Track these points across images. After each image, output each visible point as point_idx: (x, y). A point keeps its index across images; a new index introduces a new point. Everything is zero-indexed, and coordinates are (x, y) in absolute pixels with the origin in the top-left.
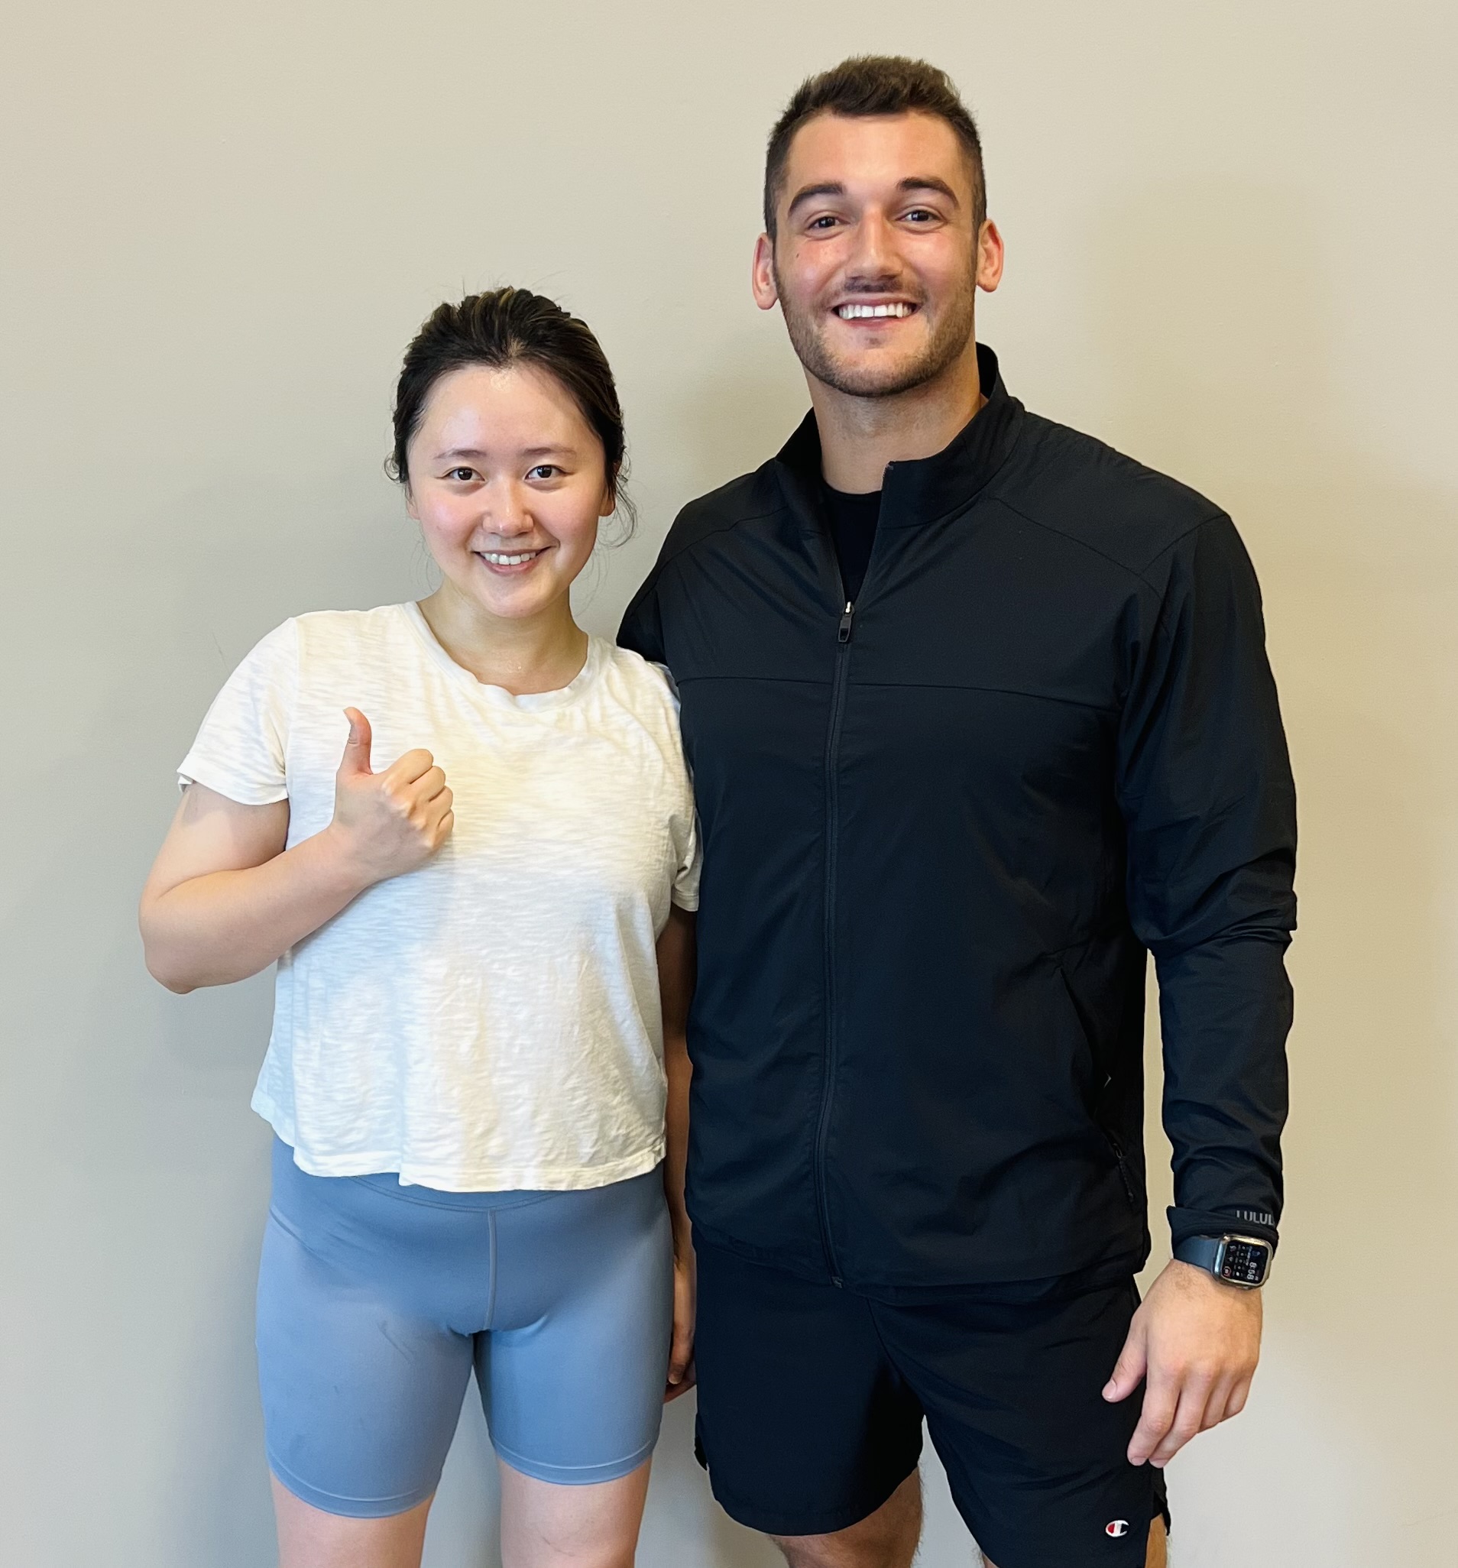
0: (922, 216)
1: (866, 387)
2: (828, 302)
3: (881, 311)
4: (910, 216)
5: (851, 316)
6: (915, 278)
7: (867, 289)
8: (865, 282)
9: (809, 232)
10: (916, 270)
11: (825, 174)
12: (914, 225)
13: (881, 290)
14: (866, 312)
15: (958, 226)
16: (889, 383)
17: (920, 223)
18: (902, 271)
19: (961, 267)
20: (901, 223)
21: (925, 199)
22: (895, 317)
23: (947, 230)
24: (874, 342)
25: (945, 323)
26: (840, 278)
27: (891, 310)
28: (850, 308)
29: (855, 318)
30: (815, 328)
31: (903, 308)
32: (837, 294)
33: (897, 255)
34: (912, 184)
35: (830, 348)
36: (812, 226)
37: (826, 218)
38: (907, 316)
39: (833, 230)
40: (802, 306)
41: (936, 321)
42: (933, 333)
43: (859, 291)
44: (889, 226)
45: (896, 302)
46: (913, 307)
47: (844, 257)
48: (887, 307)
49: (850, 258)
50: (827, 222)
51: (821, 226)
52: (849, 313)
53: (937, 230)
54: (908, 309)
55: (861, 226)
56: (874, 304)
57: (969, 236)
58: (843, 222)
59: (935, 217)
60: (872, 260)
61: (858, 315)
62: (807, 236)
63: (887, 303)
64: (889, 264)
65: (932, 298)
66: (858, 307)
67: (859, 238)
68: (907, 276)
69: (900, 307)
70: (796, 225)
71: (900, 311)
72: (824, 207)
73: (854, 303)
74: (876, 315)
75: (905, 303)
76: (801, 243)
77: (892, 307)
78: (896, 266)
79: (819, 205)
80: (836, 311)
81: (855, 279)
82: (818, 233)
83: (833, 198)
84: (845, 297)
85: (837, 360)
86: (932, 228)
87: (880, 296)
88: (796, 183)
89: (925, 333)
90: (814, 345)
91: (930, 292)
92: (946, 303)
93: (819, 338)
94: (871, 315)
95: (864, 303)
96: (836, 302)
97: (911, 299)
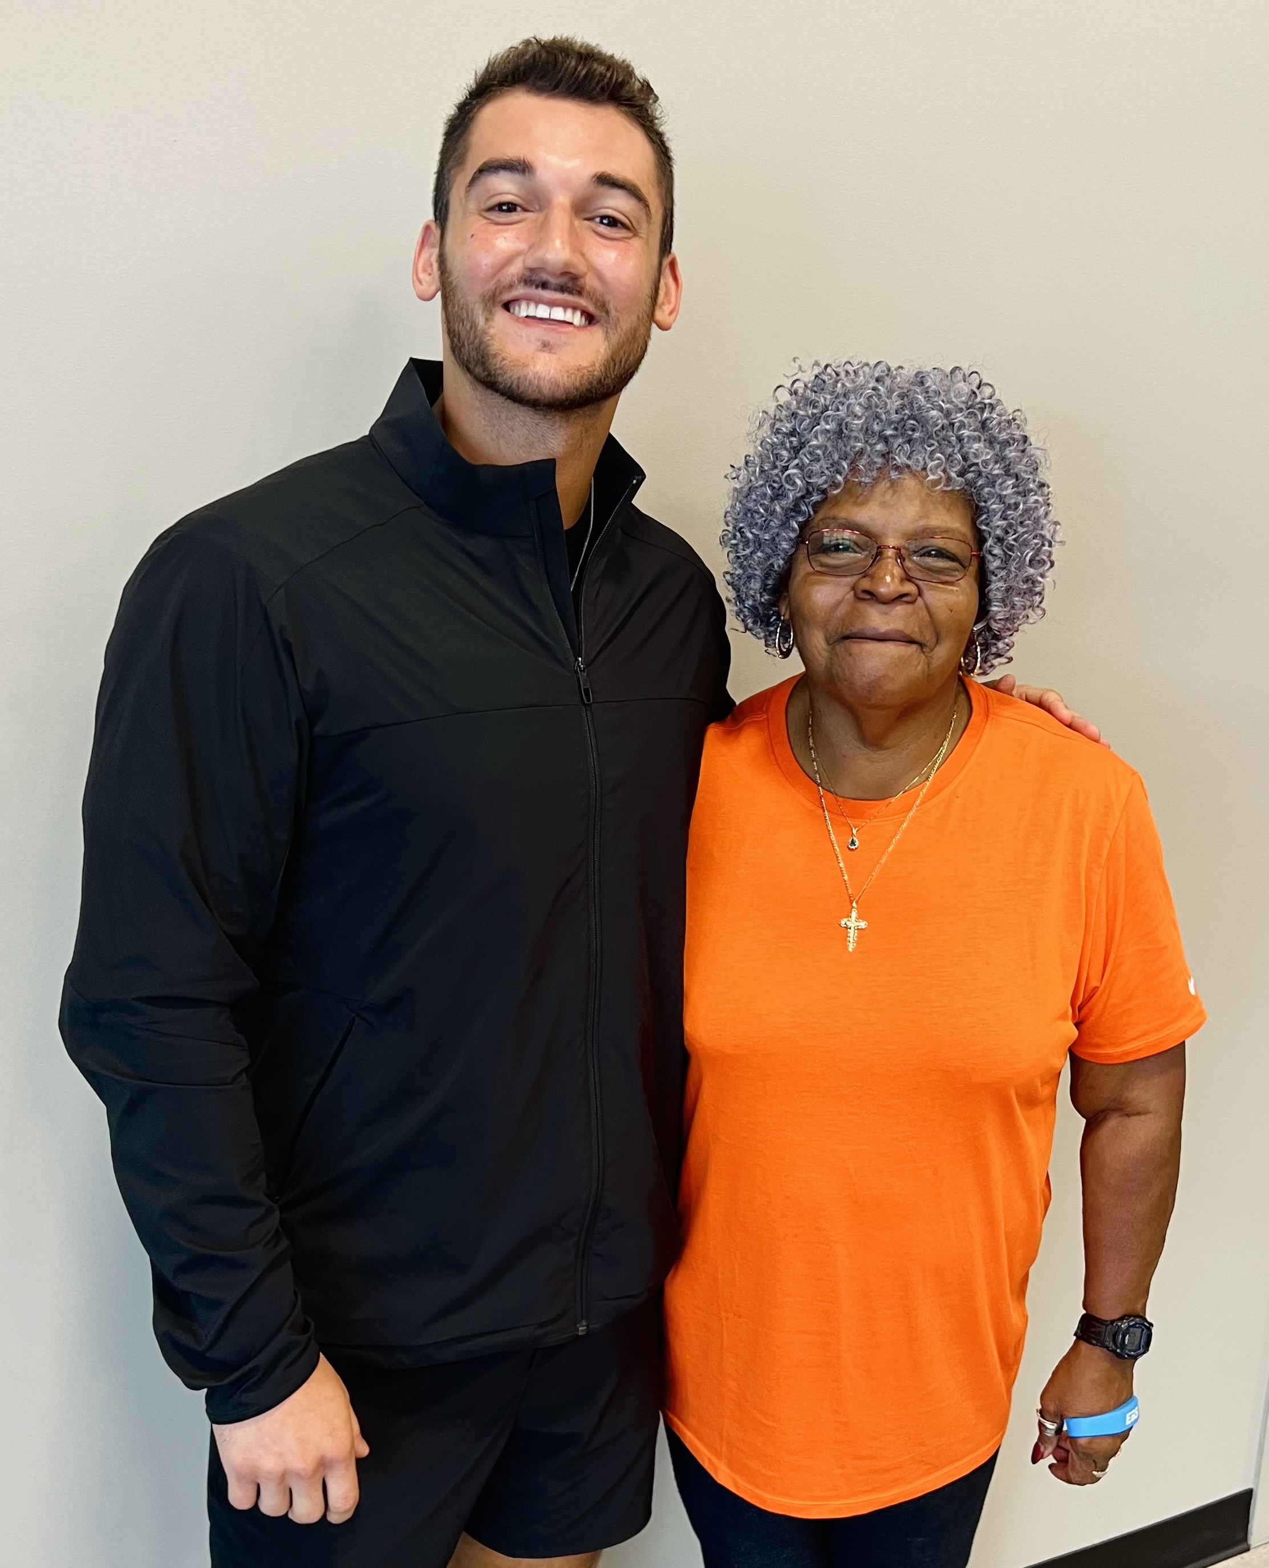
3: (558, 314)
5: (524, 314)
6: (596, 285)
7: (544, 285)
9: (486, 214)
10: (598, 275)
14: (543, 311)
17: (609, 228)
18: (583, 276)
26: (516, 269)
27: (568, 316)
28: (524, 305)
29: (527, 317)
30: (481, 321)
31: (582, 315)
32: (511, 286)
35: (495, 347)
36: (491, 209)
40: (471, 296)
41: (615, 338)
43: (537, 287)
45: (575, 308)
48: (565, 312)
50: (510, 208)
53: (626, 240)
54: (586, 319)
56: (552, 304)
59: (624, 226)
61: (531, 314)
62: (485, 218)
63: (565, 306)
66: (532, 306)
69: (578, 314)
71: (577, 319)
74: (552, 317)
75: (584, 312)
76: (477, 224)
82: (495, 216)
83: (517, 177)
84: (520, 291)
85: (504, 359)
86: (623, 235)
87: (558, 296)
88: (477, 156)
89: (602, 351)
90: (477, 341)
91: (611, 306)
92: (627, 322)
93: (484, 332)
94: (546, 316)
95: (538, 302)
96: (507, 297)
97: (591, 309)
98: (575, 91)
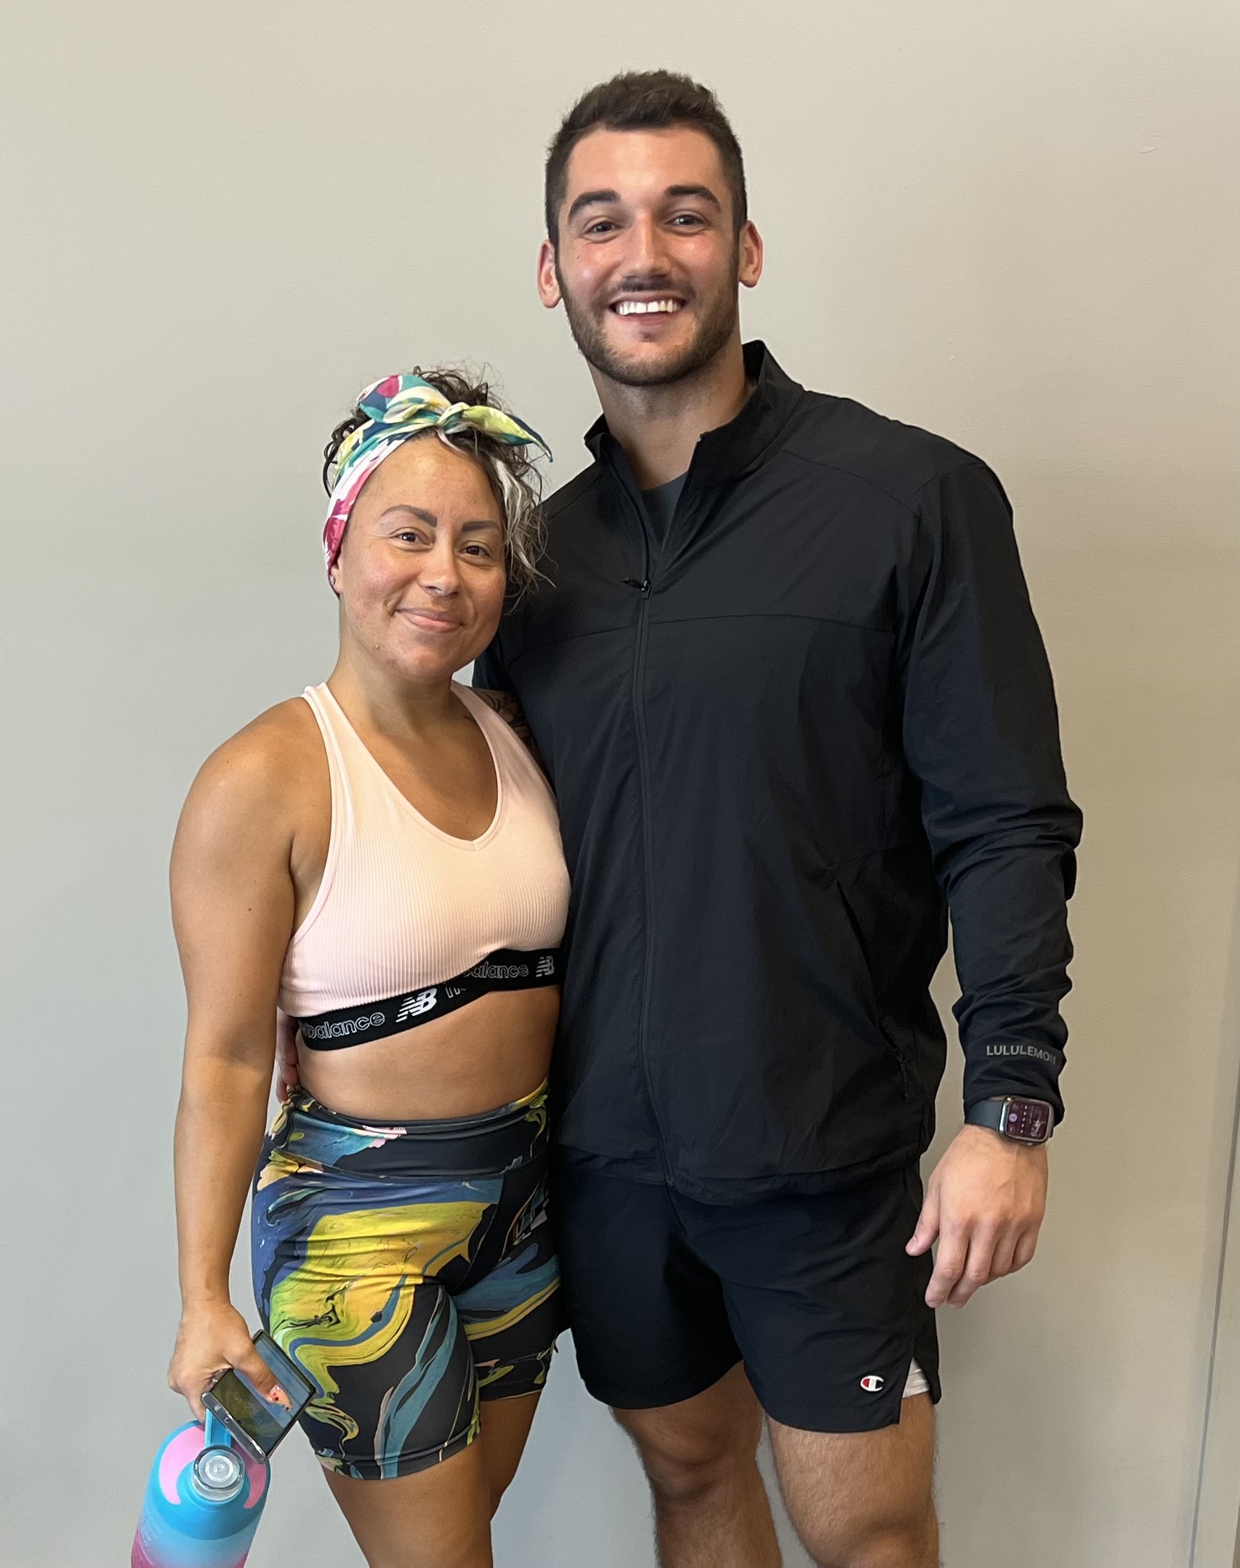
0: (689, 220)
2: (608, 300)
4: (677, 220)
8: (637, 280)
11: (600, 184)
13: (652, 288)
15: (718, 228)
16: (661, 372)
19: (723, 263)
20: (667, 226)
22: (666, 312)
25: (713, 318)
34: (678, 191)
38: (678, 313)
42: (700, 326)
44: (659, 231)
46: (682, 303)
47: (620, 257)
49: (625, 258)
55: (634, 232)
57: (730, 236)
60: (642, 262)
64: (658, 264)
65: (698, 296)
67: (632, 240)
72: (599, 213)
77: (663, 303)
78: (665, 265)
79: (595, 211)
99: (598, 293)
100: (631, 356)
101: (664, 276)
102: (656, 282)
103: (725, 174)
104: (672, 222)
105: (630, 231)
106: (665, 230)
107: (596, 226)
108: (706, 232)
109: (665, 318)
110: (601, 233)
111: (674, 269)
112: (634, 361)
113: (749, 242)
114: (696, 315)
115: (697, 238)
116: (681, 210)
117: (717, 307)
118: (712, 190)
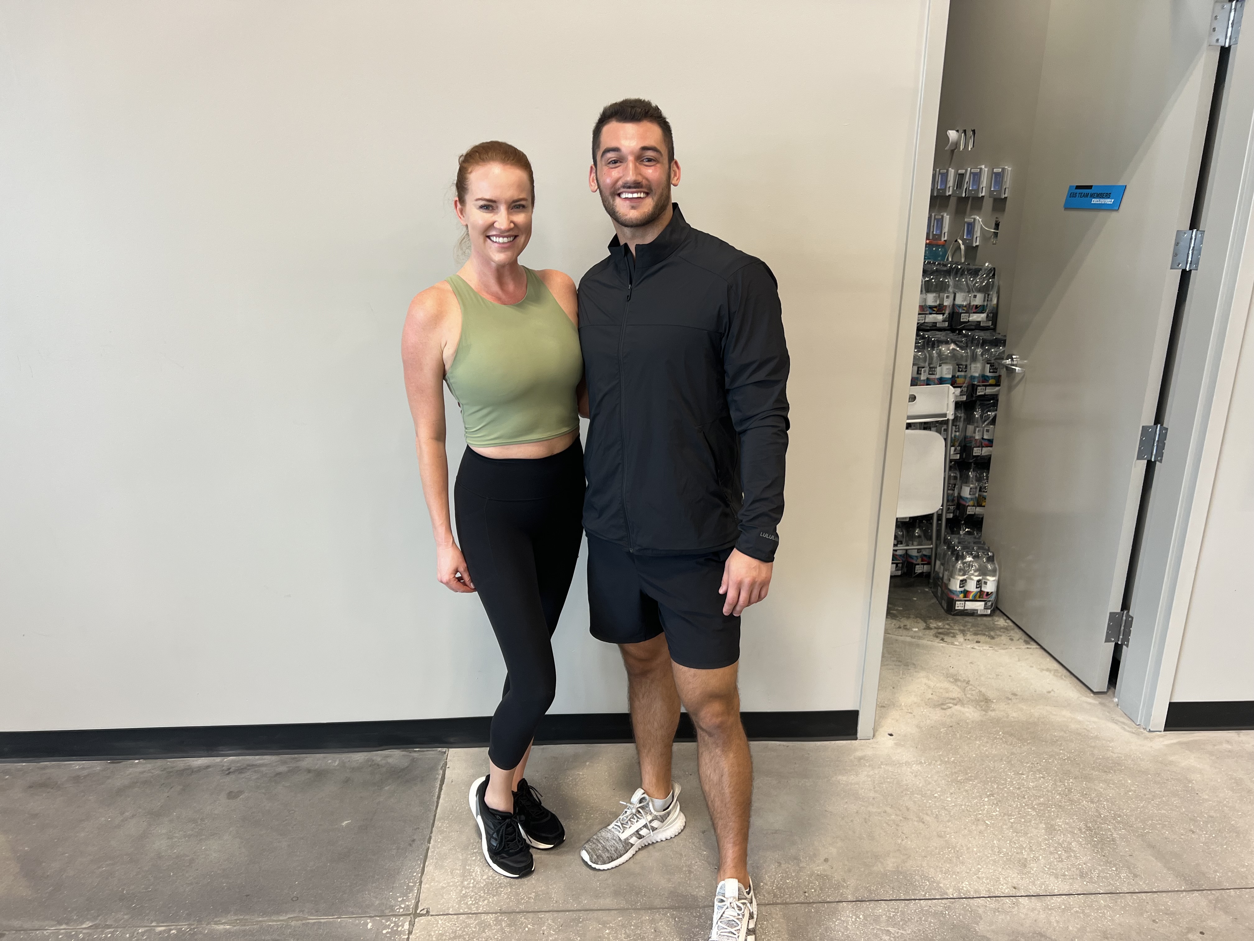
0: (649, 160)
1: (631, 224)
2: (616, 192)
3: (635, 195)
4: (645, 160)
5: (624, 197)
6: (647, 182)
7: (629, 187)
8: (628, 185)
9: (608, 165)
10: (647, 179)
11: (613, 144)
12: (647, 163)
13: (635, 187)
14: (630, 196)
15: (662, 163)
16: (639, 222)
18: (642, 181)
19: (664, 178)
20: (641, 162)
21: (650, 154)
22: (640, 198)
23: (658, 165)
24: (633, 208)
25: (659, 199)
26: (620, 183)
27: (639, 195)
28: (624, 194)
29: (626, 198)
30: (612, 202)
32: (619, 189)
33: (640, 174)
34: (645, 149)
35: (617, 209)
36: (609, 163)
37: (614, 160)
38: (645, 197)
39: (617, 164)
40: (607, 193)
41: (655, 198)
42: (654, 203)
43: (627, 188)
44: (637, 164)
45: (641, 192)
46: (647, 194)
47: (621, 175)
48: (637, 194)
49: (623, 175)
50: (615, 162)
51: (613, 163)
52: (624, 196)
53: (655, 165)
54: (645, 194)
55: (627, 165)
56: (632, 193)
57: (667, 166)
58: (621, 162)
59: (654, 161)
60: (630, 177)
61: (627, 197)
62: (609, 167)
63: (637, 192)
64: (637, 178)
65: (654, 191)
66: (627, 194)
67: (626, 168)
68: (644, 182)
69: (642, 193)
70: (603, 163)
71: (642, 195)
72: (613, 156)
73: (625, 192)
75: (644, 192)
76: (605, 169)
77: (639, 194)
78: (640, 179)
79: (611, 155)
80: (619, 195)
81: (625, 183)
82: (611, 166)
83: (616, 153)
84: (622, 190)
85: (620, 213)
86: (653, 164)
87: (634, 190)
88: (603, 147)
89: (652, 203)
90: (611, 208)
91: (653, 188)
92: (659, 192)
93: (613, 205)
94: (632, 197)
95: (629, 192)
96: (619, 192)
97: (646, 191)
98: (632, 119)
99: (613, 189)
100: (626, 215)
101: (640, 183)
102: (636, 186)
103: (665, 141)
104: (642, 161)
105: (626, 164)
106: (640, 164)
107: (612, 161)
108: (657, 165)
109: (640, 200)
110: (613, 165)
111: (644, 180)
112: (628, 217)
113: (675, 168)
114: (653, 199)
115: (653, 168)
116: (647, 156)
117: (662, 195)
118: (658, 148)
